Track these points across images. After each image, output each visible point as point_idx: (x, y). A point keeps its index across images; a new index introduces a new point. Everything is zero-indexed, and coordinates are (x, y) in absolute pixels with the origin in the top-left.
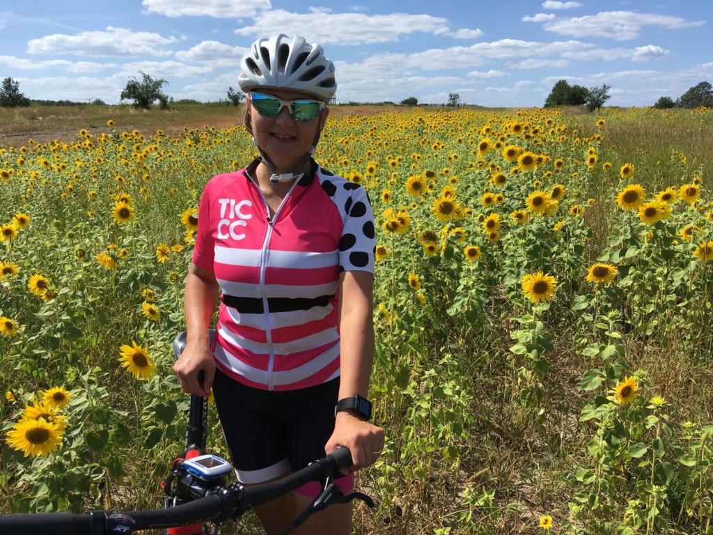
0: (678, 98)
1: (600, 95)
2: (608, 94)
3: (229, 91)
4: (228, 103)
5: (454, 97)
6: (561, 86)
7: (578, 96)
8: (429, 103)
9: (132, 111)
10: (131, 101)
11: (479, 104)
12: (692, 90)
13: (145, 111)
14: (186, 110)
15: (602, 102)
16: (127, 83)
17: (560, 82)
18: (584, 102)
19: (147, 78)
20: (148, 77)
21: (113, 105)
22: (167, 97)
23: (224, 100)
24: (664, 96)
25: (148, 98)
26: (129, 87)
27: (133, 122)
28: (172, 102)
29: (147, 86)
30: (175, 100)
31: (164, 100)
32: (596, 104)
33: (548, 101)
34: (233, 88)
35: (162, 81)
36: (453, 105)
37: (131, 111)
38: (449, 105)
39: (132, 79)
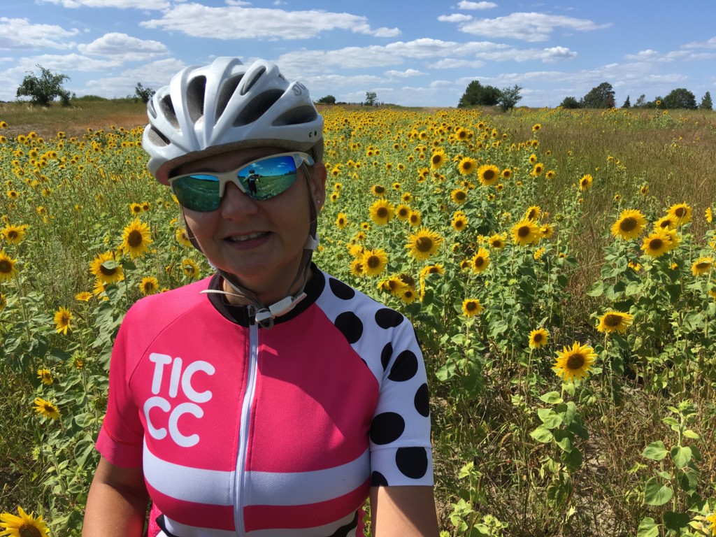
0: (582, 99)
1: (512, 96)
2: (519, 95)
3: (138, 87)
4: (136, 100)
5: (371, 96)
6: (474, 86)
7: (491, 97)
8: (347, 102)
9: (30, 109)
10: (29, 98)
11: (397, 104)
12: (594, 91)
13: (44, 108)
14: (91, 107)
15: (515, 103)
16: (24, 78)
17: (473, 82)
18: (497, 103)
19: (46, 73)
20: (48, 72)
21: (9, 102)
22: (69, 93)
23: (132, 97)
24: (569, 96)
25: (47, 94)
26: (25, 83)
27: (32, 121)
28: (74, 98)
29: (47, 82)
30: (78, 96)
31: (65, 97)
32: (509, 105)
33: (462, 101)
34: (142, 84)
35: (62, 77)
36: (371, 104)
37: (28, 108)
38: (367, 104)
39: (29, 74)
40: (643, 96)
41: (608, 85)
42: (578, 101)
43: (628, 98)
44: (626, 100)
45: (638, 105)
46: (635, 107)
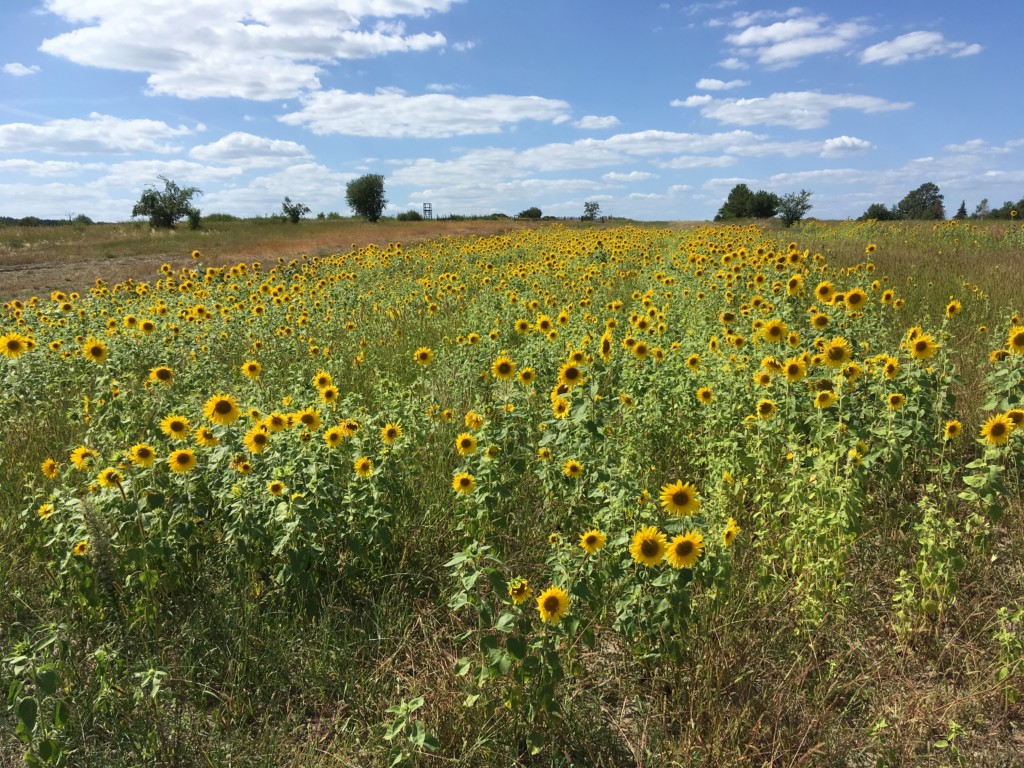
1: (798, 204)
2: (808, 203)
3: (286, 203)
4: (284, 219)
5: (592, 208)
6: (740, 192)
7: (764, 205)
10: (147, 218)
11: (627, 217)
12: (913, 195)
15: (802, 214)
16: (142, 193)
17: (738, 186)
19: (171, 186)
20: (173, 185)
21: (120, 223)
22: (199, 212)
23: (277, 215)
24: (876, 204)
25: (172, 213)
26: (145, 199)
27: (166, 249)
29: (172, 197)
31: (195, 217)
32: (793, 217)
33: (721, 213)
34: (291, 199)
35: (193, 190)
38: (583, 219)
39: (150, 187)
40: (985, 202)
41: (933, 186)
42: (889, 210)
43: (964, 204)
44: (960, 207)
45: (978, 214)
46: (975, 217)
